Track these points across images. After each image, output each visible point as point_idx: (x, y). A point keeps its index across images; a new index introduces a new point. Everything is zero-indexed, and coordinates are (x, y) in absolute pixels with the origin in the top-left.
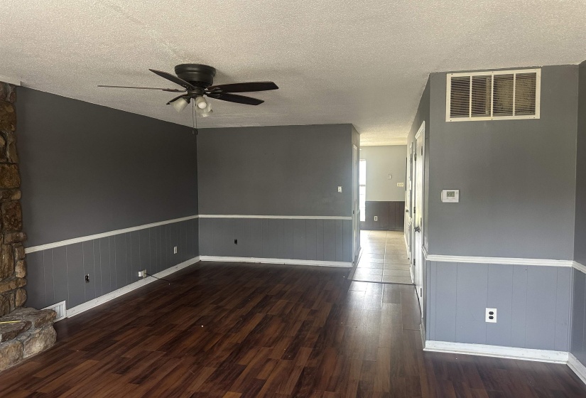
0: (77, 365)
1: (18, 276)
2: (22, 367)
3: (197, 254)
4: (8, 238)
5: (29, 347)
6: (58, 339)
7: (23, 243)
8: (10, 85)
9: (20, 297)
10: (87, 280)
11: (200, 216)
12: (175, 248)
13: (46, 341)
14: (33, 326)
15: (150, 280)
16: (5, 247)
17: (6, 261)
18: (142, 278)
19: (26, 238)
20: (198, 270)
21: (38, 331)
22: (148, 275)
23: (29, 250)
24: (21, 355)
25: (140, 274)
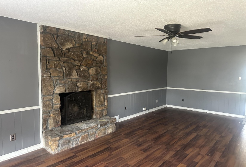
0: (123, 140)
1: (105, 105)
2: (106, 137)
3: (166, 104)
4: (103, 92)
5: (108, 130)
6: (116, 129)
7: (107, 94)
8: (106, 39)
9: (106, 112)
10: (126, 109)
11: (167, 88)
12: (157, 100)
13: (113, 129)
14: (109, 123)
15: (147, 112)
16: (102, 95)
17: (102, 99)
18: (144, 110)
19: (108, 92)
20: (166, 110)
21: (110, 125)
22: (147, 110)
23: (109, 96)
24: (105, 133)
25: (144, 109)
